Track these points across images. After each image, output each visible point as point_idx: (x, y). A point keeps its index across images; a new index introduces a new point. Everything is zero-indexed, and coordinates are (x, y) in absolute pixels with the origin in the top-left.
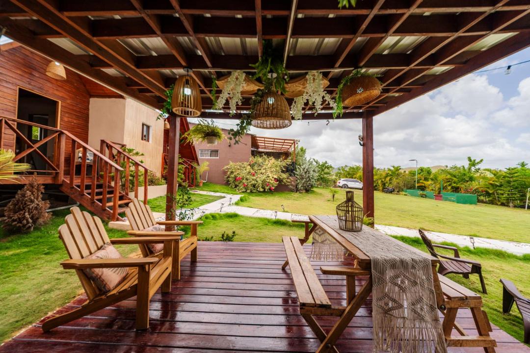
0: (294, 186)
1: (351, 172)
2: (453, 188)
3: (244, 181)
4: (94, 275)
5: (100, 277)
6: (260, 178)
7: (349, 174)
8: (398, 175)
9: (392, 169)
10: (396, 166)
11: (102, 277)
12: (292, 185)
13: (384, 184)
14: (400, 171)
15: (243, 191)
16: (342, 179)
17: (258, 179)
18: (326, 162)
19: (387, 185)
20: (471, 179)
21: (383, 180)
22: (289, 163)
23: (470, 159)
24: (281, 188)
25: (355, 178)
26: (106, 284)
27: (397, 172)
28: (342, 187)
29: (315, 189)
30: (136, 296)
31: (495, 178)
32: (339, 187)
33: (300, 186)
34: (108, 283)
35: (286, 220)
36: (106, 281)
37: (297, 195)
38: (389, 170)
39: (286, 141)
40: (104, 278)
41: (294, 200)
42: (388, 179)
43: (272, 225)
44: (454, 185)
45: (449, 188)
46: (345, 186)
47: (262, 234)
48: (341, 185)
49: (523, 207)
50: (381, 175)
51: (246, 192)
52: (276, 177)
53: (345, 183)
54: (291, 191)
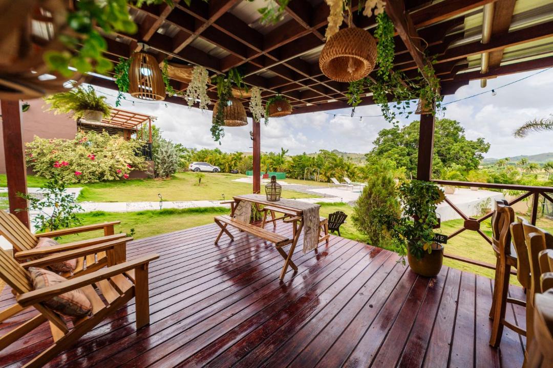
0: (152, 172)
1: (201, 156)
2: (274, 168)
3: (74, 167)
4: (65, 301)
5: (72, 300)
6: (105, 164)
7: (199, 157)
8: (241, 159)
9: (236, 153)
10: (239, 152)
11: (74, 300)
12: (149, 171)
13: (230, 167)
14: (243, 156)
15: (73, 181)
16: (194, 163)
17: (102, 165)
18: (181, 144)
19: (232, 167)
20: (283, 162)
21: (230, 163)
22: (143, 144)
23: (282, 149)
24: (136, 175)
25: (206, 161)
26: (81, 305)
27: (239, 157)
28: (194, 171)
29: (176, 175)
30: (134, 298)
31: (292, 162)
32: (192, 170)
33: (161, 172)
34: (83, 304)
35: (174, 209)
36: (80, 303)
37: (157, 182)
38: (234, 155)
39: (120, 113)
40: (76, 301)
41: (158, 188)
42: (233, 162)
43: (158, 216)
44: (274, 167)
45: (272, 169)
46: (197, 169)
47: (154, 227)
48: (193, 168)
49: (303, 179)
50: (228, 159)
51: (79, 182)
52: (129, 161)
53: (197, 166)
54: (149, 178)
